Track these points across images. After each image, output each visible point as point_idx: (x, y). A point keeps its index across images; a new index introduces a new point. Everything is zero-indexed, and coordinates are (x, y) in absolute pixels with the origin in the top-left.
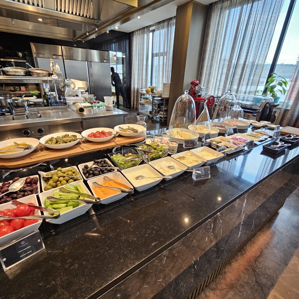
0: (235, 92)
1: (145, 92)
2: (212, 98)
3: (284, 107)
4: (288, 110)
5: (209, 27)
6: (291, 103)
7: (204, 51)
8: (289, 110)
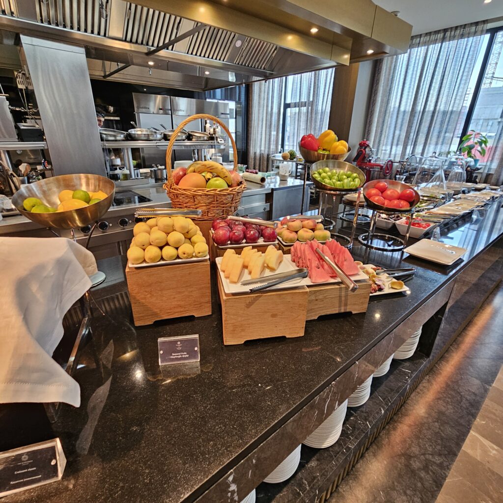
0: (420, 154)
1: (281, 159)
2: (390, 163)
3: (486, 171)
4: (490, 174)
5: (380, 72)
6: (494, 165)
7: (373, 101)
8: (492, 174)
